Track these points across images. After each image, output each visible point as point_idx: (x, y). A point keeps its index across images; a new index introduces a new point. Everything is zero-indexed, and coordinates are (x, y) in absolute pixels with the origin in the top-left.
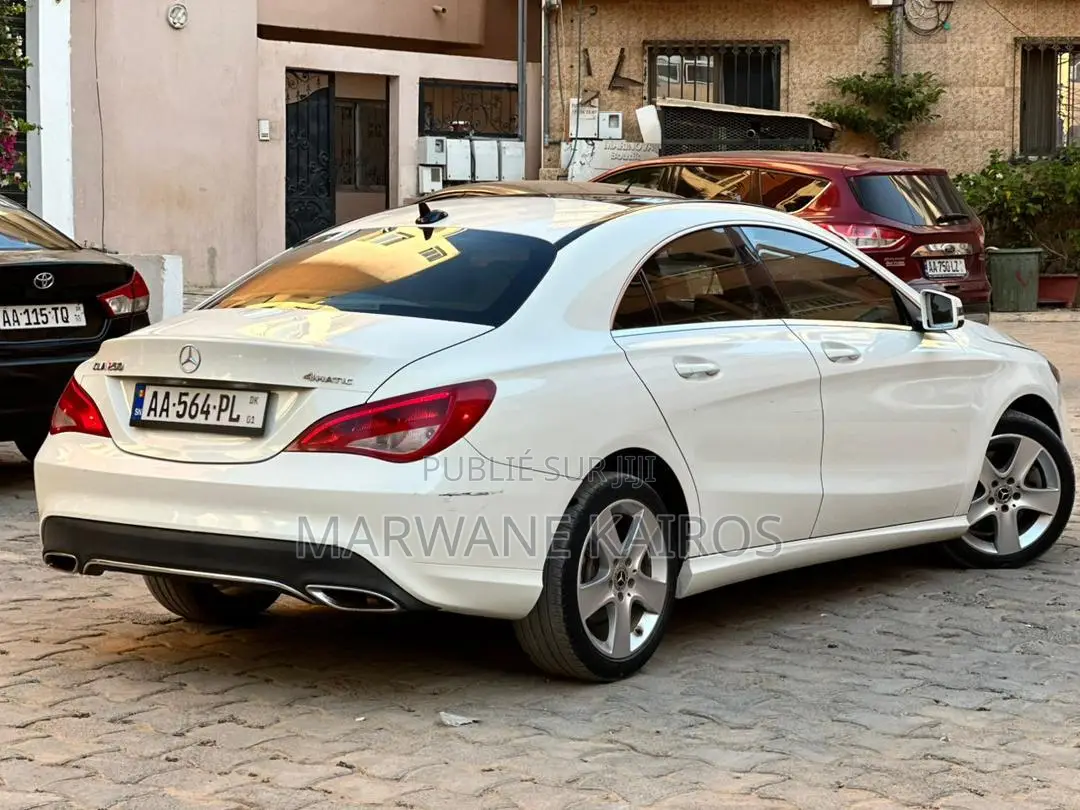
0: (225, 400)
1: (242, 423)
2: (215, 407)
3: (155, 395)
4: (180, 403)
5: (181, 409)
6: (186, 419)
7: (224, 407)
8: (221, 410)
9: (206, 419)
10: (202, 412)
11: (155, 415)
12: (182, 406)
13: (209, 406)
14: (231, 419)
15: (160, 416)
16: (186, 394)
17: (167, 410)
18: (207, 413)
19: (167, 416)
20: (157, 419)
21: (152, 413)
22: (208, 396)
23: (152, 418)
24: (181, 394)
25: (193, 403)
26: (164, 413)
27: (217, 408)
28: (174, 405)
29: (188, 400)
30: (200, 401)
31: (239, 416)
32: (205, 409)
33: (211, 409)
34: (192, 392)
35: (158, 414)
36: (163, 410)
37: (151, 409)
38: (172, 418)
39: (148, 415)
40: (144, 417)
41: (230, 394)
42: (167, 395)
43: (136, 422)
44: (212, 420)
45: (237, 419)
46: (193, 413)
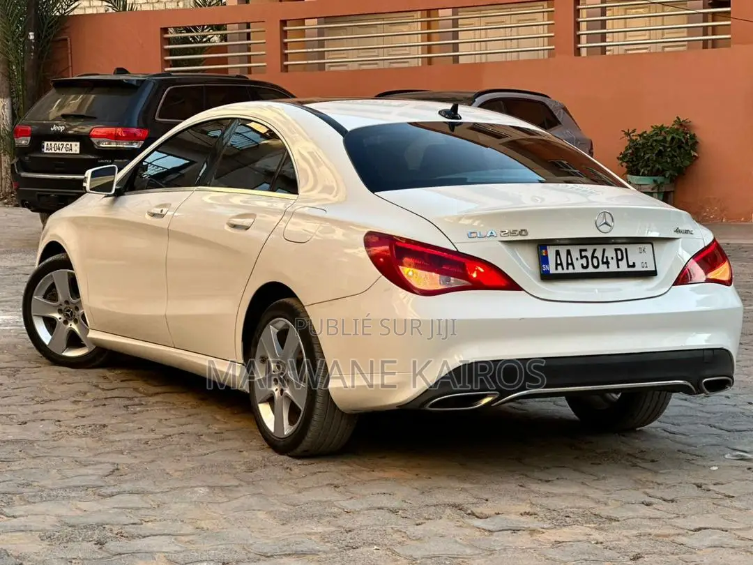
0: (619, 253)
1: (638, 268)
2: (612, 258)
3: (558, 253)
4: (582, 257)
5: (584, 262)
6: (591, 270)
7: (620, 257)
8: (618, 260)
9: (608, 267)
10: (603, 263)
11: (563, 269)
12: (585, 259)
13: (607, 258)
14: (629, 266)
15: (567, 268)
16: (586, 250)
17: (572, 264)
18: (607, 263)
19: (574, 268)
20: (565, 271)
21: (559, 267)
22: (604, 250)
23: (560, 271)
24: (581, 251)
25: (593, 257)
26: (570, 267)
27: (615, 258)
28: (577, 259)
29: (589, 254)
30: (599, 254)
31: (634, 263)
32: (605, 260)
33: (610, 260)
34: (590, 249)
35: (565, 267)
36: (568, 264)
37: (557, 265)
38: (579, 270)
39: (556, 269)
40: (553, 271)
41: (623, 247)
42: (569, 253)
43: (546, 277)
44: (613, 268)
45: (634, 266)
46: (596, 264)
